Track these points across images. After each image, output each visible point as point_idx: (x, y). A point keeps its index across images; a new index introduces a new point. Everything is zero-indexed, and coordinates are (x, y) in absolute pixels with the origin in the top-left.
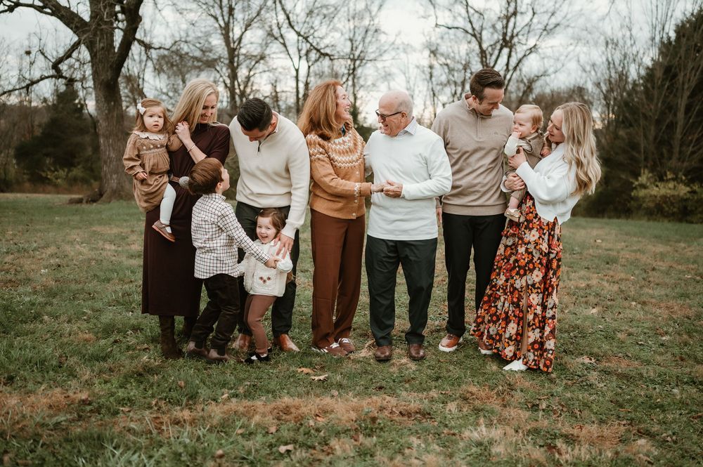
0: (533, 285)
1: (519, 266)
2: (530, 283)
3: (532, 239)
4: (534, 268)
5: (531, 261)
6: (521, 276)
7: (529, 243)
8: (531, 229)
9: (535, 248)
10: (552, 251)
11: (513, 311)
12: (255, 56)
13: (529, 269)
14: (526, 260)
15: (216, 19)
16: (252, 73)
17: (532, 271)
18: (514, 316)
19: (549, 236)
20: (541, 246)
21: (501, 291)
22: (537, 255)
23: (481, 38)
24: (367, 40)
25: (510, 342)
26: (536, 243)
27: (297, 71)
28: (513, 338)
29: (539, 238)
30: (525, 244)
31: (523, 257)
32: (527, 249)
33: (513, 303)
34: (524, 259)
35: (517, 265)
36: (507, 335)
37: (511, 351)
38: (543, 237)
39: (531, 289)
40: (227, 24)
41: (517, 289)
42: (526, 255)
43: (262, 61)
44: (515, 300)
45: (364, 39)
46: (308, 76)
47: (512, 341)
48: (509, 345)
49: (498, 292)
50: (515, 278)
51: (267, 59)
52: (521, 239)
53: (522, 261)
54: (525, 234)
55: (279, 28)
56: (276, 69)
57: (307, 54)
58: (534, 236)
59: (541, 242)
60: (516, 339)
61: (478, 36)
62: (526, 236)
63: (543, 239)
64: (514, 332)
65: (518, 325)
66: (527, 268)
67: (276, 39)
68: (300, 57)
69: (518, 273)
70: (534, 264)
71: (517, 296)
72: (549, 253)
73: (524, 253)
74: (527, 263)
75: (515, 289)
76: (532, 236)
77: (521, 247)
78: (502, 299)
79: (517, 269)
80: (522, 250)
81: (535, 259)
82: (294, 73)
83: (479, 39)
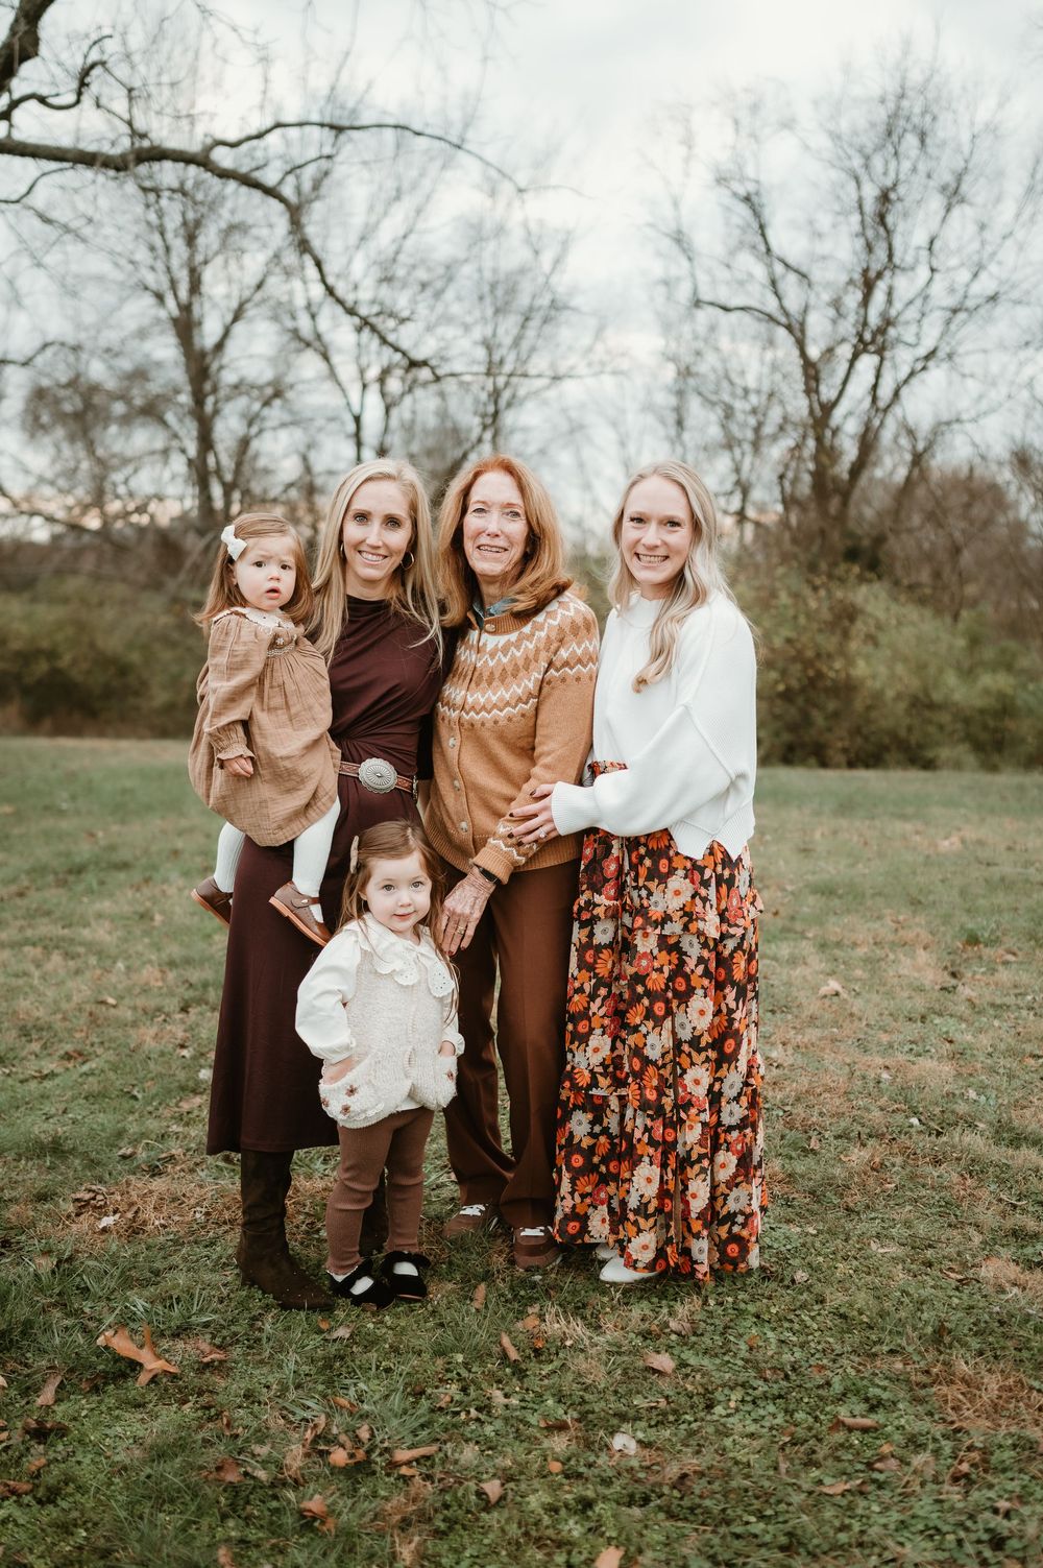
0: (695, 1042)
1: (648, 993)
2: (685, 1035)
3: (674, 904)
4: (690, 991)
5: (679, 970)
6: (659, 1022)
7: (667, 918)
8: (663, 879)
9: (686, 928)
10: (732, 931)
11: (647, 1129)
12: (261, 388)
13: (677, 994)
14: (666, 969)
15: (160, 297)
16: (254, 430)
17: (684, 997)
18: (652, 1143)
19: (718, 885)
20: (701, 924)
21: (604, 1082)
22: (693, 949)
23: (803, 331)
24: (525, 345)
25: (641, 1221)
26: (689, 916)
27: (357, 419)
28: (651, 1209)
29: (693, 897)
30: (656, 924)
31: (656, 965)
32: (662, 938)
33: (644, 1106)
34: (660, 970)
35: (640, 989)
36: (633, 1203)
37: (645, 1247)
38: (703, 892)
39: (689, 1055)
40: (186, 309)
41: (654, 1063)
42: (663, 957)
43: (277, 402)
44: (651, 1095)
45: (517, 342)
46: (386, 429)
47: (647, 1217)
48: (640, 1231)
49: (594, 1092)
50: (643, 1029)
51: (290, 395)
52: (642, 911)
53: (654, 975)
54: (650, 894)
55: (313, 317)
56: (311, 420)
57: (382, 380)
58: (677, 893)
59: (699, 908)
60: (659, 1210)
61: (796, 326)
62: (653, 899)
63: (705, 900)
64: (651, 1190)
65: (664, 1166)
66: (670, 995)
67: (308, 345)
68: (365, 386)
69: (649, 1014)
70: (687, 978)
71: (655, 1082)
72: (723, 937)
73: (656, 952)
74: (670, 979)
75: (646, 1061)
76: (672, 895)
77: (646, 935)
78: (614, 1103)
79: (646, 1002)
80: (646, 944)
81: (691, 963)
82: (352, 427)
83: (799, 334)
